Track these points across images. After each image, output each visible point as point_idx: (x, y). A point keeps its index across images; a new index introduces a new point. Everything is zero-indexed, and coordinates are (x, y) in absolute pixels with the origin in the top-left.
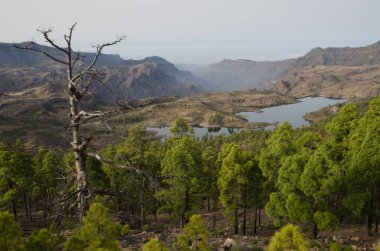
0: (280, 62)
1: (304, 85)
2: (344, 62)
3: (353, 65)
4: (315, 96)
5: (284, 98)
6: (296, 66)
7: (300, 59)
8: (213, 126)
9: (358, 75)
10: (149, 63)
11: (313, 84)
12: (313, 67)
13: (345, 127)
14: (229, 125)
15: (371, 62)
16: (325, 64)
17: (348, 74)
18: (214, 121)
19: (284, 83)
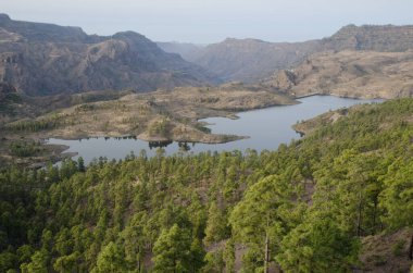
0: (300, 44)
1: (314, 78)
2: (384, 46)
4: (324, 94)
5: (277, 98)
7: (325, 40)
8: (155, 139)
9: (393, 66)
10: (115, 41)
12: (336, 52)
14: (179, 137)
17: (379, 64)
18: (158, 132)
19: (288, 74)
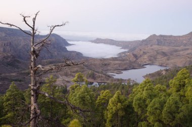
1: (145, 57)
2: (170, 44)
3: (175, 46)
6: (141, 45)
7: (143, 41)
9: (177, 53)
11: (151, 57)
12: (151, 46)
13: (182, 83)
15: (185, 45)
16: (158, 44)
18: (90, 76)
19: (133, 55)
